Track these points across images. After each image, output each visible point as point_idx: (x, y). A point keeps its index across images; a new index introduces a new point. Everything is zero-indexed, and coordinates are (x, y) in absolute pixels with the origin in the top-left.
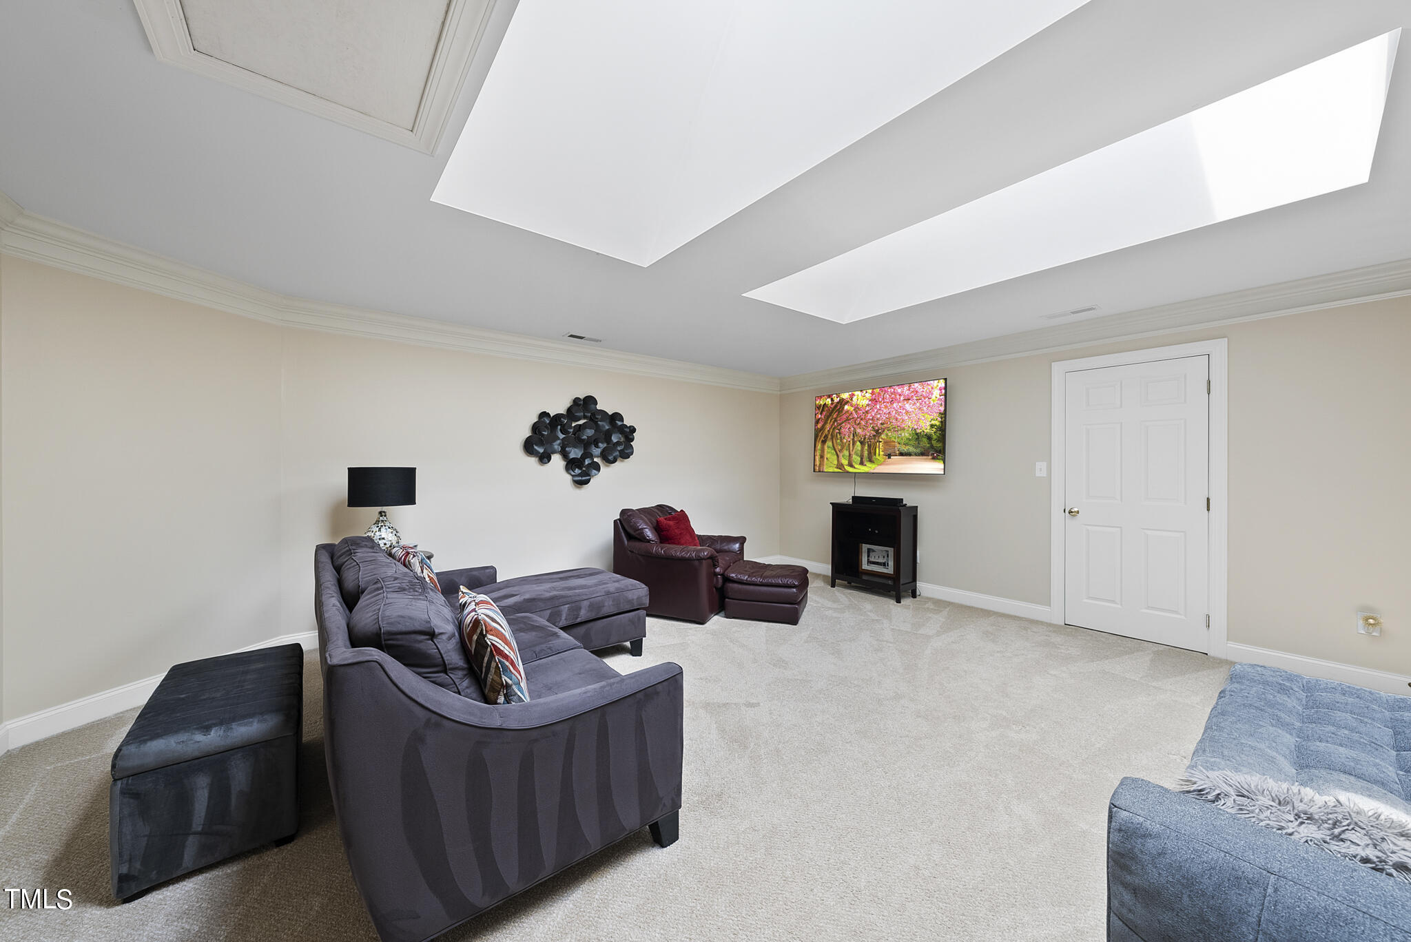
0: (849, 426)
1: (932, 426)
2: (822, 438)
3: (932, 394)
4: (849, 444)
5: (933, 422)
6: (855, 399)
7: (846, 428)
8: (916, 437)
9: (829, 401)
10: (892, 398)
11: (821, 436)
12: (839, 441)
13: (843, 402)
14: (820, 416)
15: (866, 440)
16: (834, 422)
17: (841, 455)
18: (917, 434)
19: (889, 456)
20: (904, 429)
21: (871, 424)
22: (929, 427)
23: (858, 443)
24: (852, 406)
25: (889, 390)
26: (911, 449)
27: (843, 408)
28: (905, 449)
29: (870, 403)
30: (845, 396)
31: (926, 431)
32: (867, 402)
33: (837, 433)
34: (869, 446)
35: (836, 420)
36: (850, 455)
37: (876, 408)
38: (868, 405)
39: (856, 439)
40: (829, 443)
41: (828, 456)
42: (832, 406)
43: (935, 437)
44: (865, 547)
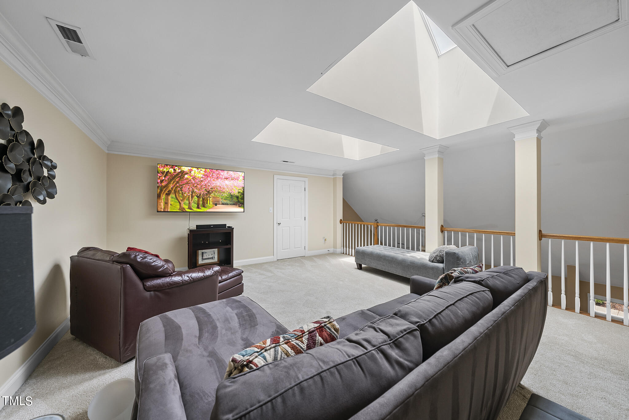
0: (188, 187)
1: (239, 192)
2: (166, 192)
3: (239, 178)
4: (189, 197)
5: (239, 191)
6: (193, 173)
7: (186, 188)
8: (231, 196)
9: (172, 170)
10: (218, 176)
11: (165, 191)
12: (181, 195)
13: (183, 173)
14: (164, 178)
15: (201, 196)
16: (176, 184)
17: (182, 203)
18: (231, 195)
19: (216, 205)
20: (224, 192)
21: (204, 188)
22: (237, 193)
23: (195, 197)
24: (191, 176)
25: (216, 172)
26: (228, 202)
27: (184, 176)
28: (225, 202)
29: (204, 176)
30: (185, 169)
31: (236, 194)
32: (202, 176)
33: (179, 190)
34: (203, 199)
35: (178, 182)
36: (189, 203)
37: (208, 180)
38: (202, 177)
39: (194, 194)
40: (172, 195)
41: (172, 203)
42: (175, 174)
43: (240, 197)
44: (200, 252)
